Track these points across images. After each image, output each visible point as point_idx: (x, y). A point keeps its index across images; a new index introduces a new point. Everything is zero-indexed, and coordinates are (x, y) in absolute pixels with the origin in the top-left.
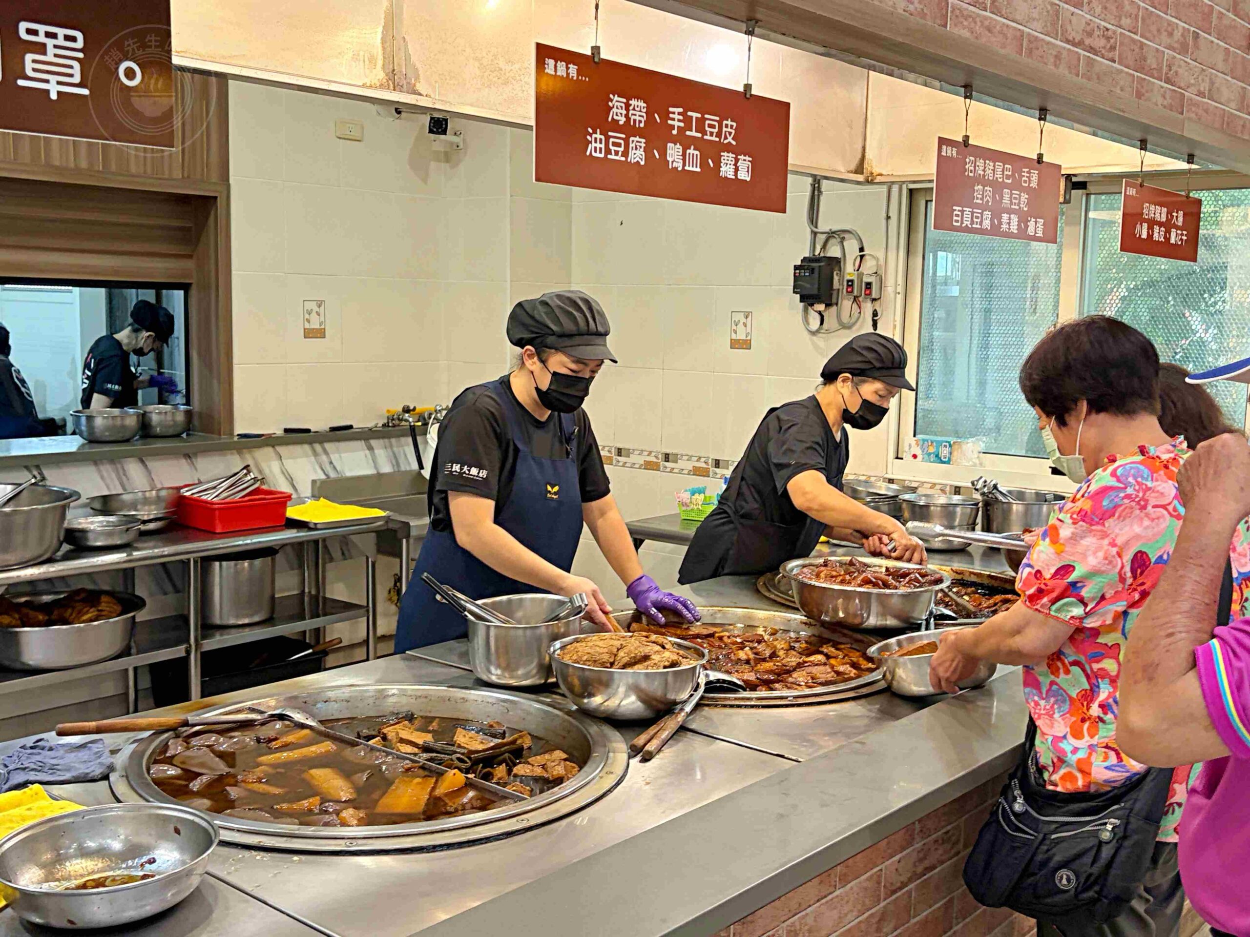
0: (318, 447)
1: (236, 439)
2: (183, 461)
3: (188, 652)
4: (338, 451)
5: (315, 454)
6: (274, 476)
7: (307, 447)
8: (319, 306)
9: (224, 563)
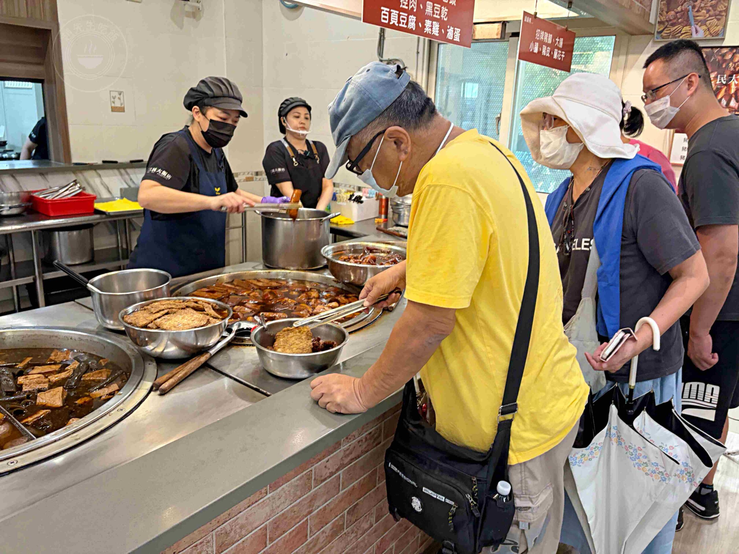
0: (123, 171)
1: (72, 165)
2: (39, 178)
3: (35, 280)
4: (135, 173)
5: (121, 174)
6: (97, 186)
7: (116, 171)
8: (120, 94)
9: (61, 233)
